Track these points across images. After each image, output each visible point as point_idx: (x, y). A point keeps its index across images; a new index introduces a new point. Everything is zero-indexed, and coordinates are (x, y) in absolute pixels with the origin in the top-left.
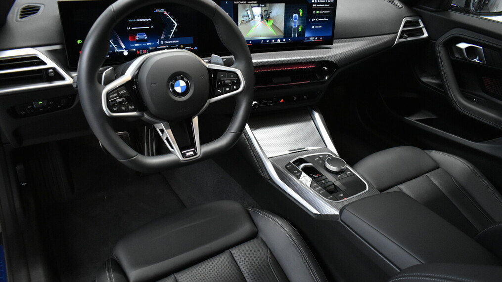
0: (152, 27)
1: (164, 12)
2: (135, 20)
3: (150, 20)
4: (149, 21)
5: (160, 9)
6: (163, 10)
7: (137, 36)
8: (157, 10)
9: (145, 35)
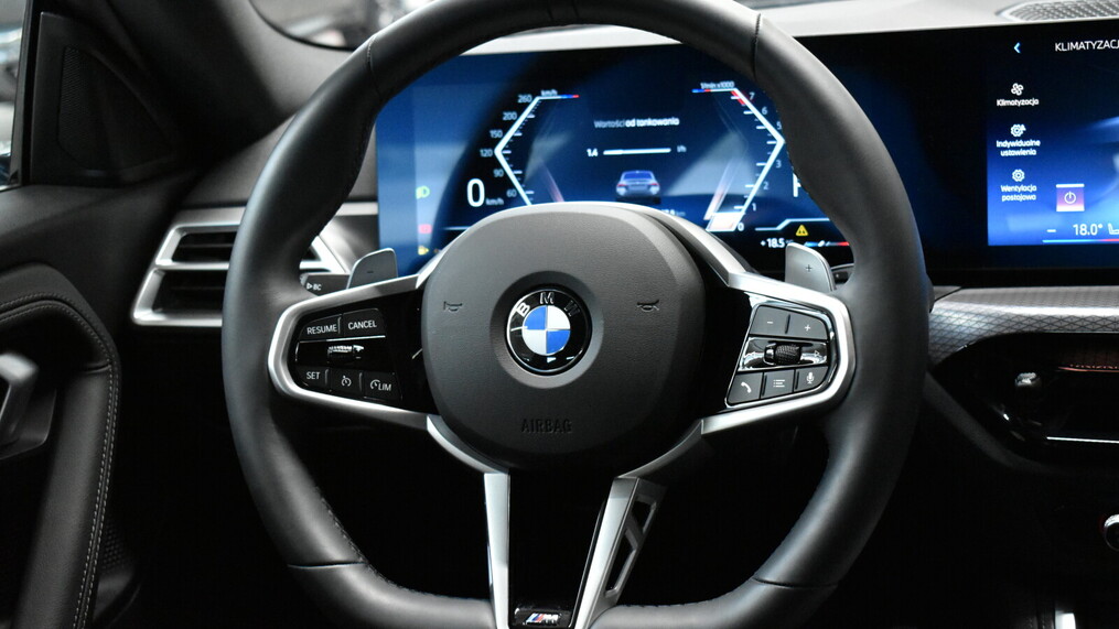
0: (682, 149)
1: (731, 94)
2: (617, 124)
3: (675, 121)
4: (671, 127)
5: (717, 81)
6: (727, 86)
7: (623, 181)
8: (704, 86)
9: (653, 181)
